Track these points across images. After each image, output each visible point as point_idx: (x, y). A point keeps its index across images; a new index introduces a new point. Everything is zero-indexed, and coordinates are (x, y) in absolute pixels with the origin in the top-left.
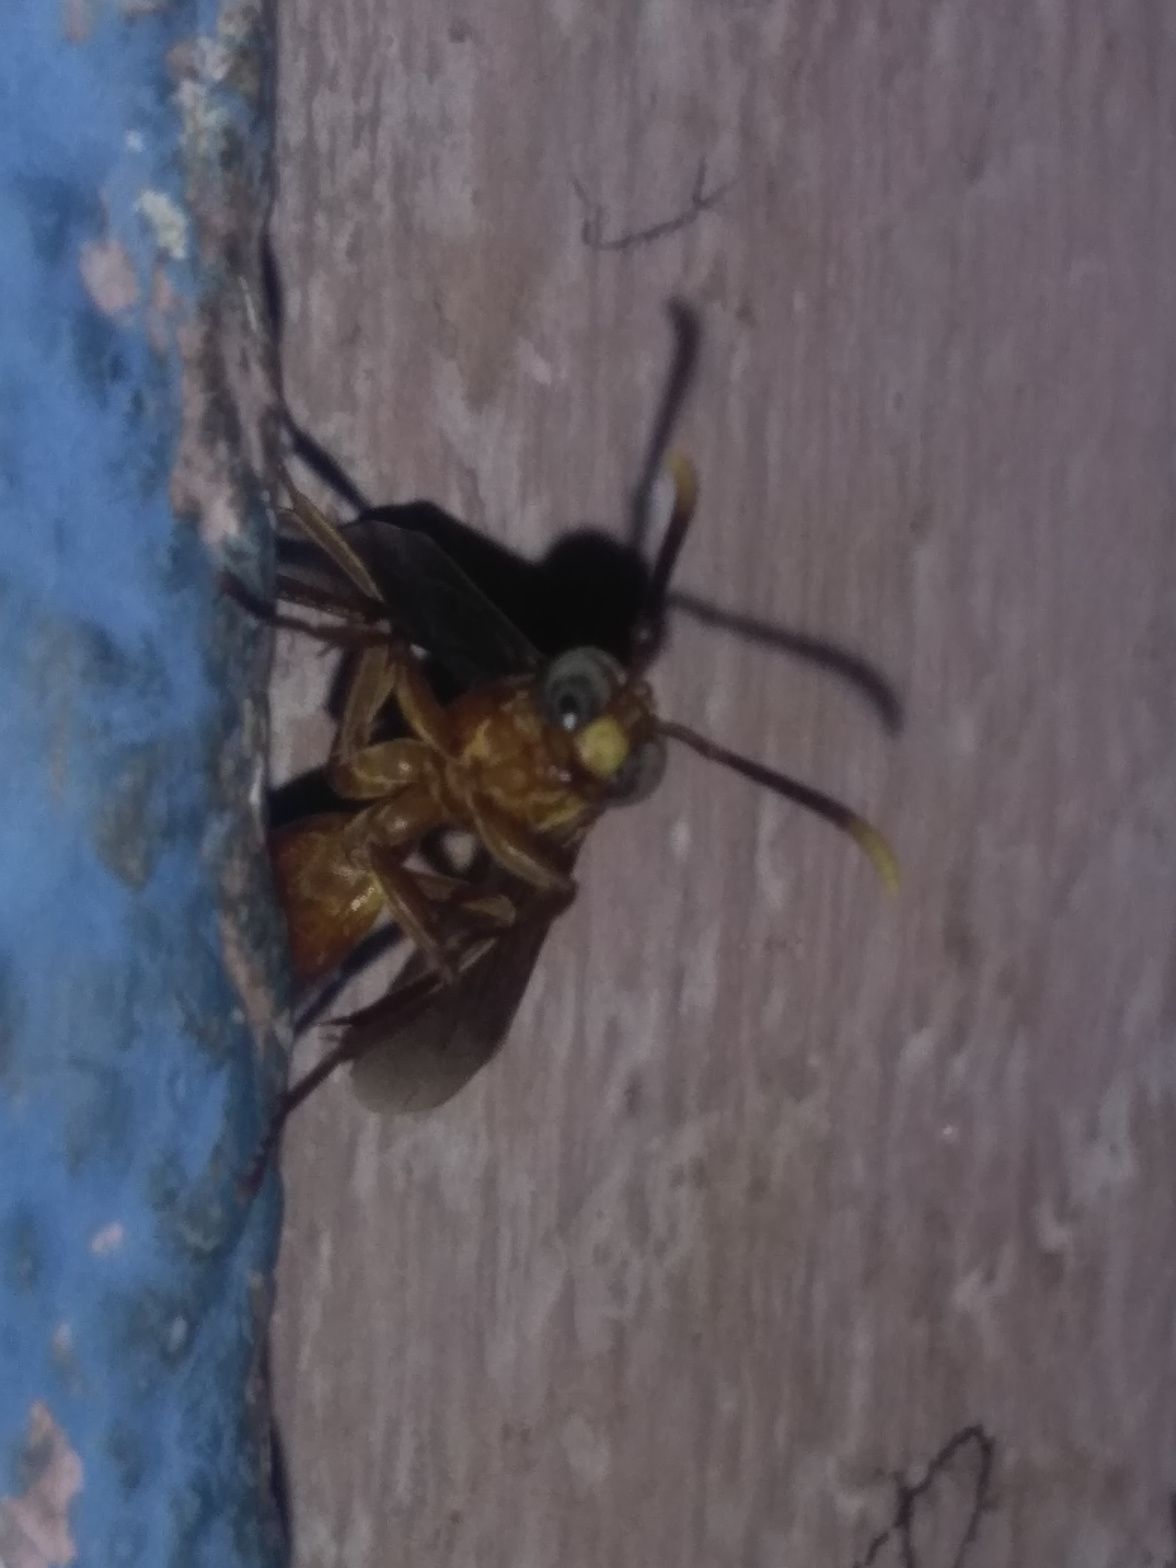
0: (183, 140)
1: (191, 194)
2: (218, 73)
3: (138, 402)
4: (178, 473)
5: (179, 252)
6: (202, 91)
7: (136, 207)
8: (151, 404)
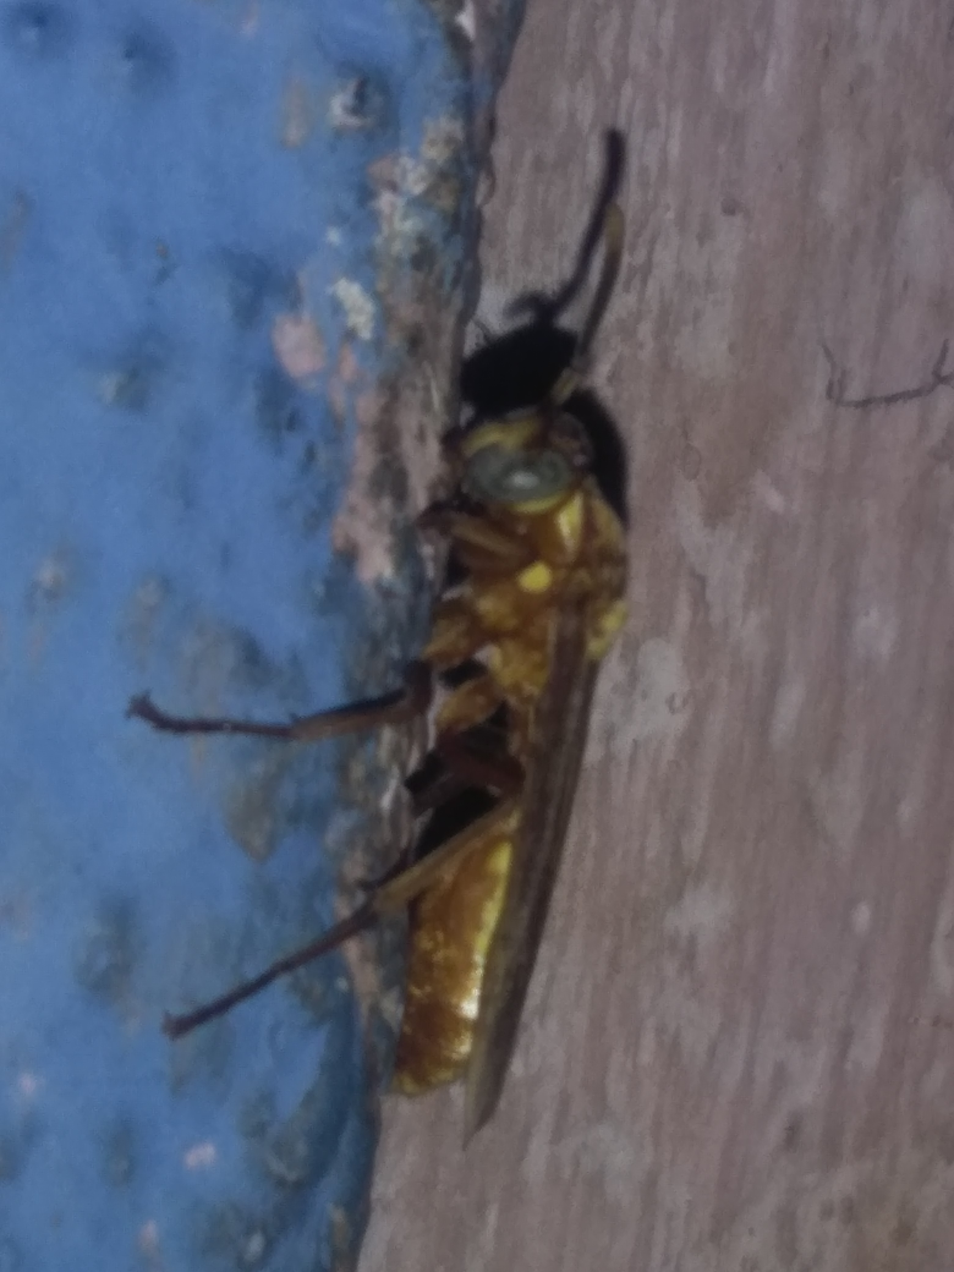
0: (378, 241)
1: (381, 286)
2: (418, 189)
3: (311, 454)
4: (342, 518)
5: (366, 334)
6: (400, 202)
7: (329, 290)
8: (323, 456)
